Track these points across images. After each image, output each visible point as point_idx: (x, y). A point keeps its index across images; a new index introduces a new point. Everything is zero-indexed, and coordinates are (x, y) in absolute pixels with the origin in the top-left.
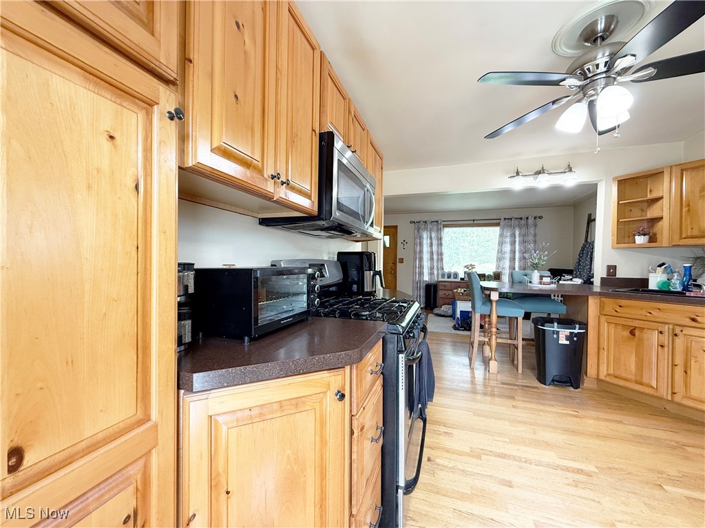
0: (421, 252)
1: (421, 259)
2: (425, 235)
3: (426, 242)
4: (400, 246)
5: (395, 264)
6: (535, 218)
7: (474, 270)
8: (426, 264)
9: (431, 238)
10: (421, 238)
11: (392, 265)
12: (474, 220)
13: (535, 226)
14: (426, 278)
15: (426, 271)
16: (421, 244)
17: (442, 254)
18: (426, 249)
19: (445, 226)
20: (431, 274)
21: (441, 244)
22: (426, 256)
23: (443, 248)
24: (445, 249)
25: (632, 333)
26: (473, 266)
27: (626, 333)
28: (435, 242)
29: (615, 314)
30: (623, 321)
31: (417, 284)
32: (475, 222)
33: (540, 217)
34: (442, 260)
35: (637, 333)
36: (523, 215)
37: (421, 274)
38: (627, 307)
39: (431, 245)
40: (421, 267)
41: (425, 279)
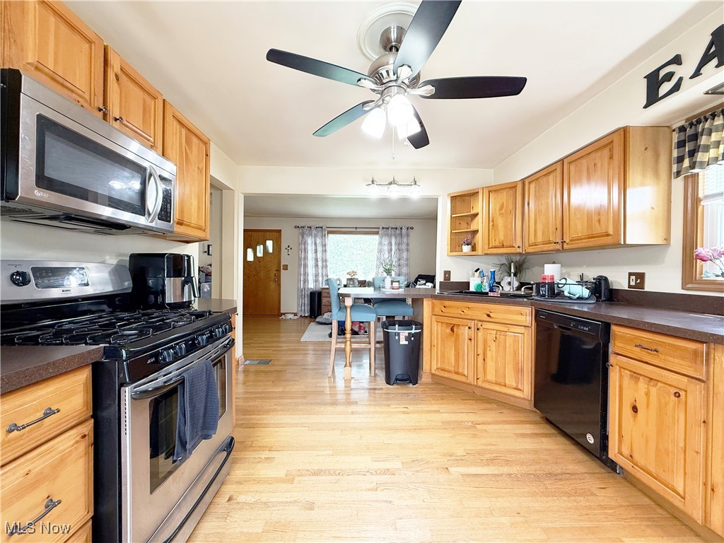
0: (305, 258)
1: (305, 266)
2: (310, 240)
3: (310, 248)
4: (284, 252)
5: (279, 270)
6: (408, 229)
7: (356, 277)
8: (311, 271)
9: (316, 244)
10: (305, 243)
11: (276, 272)
12: (356, 228)
13: (408, 235)
14: (311, 285)
15: (311, 278)
16: (305, 250)
17: (326, 261)
18: (311, 255)
19: (329, 232)
20: (316, 281)
21: (325, 251)
22: (311, 263)
23: (328, 253)
24: (329, 255)
25: (452, 330)
26: (355, 273)
27: (448, 331)
28: (320, 249)
29: (442, 314)
30: (446, 320)
31: (301, 292)
32: (358, 230)
33: (412, 228)
34: (326, 266)
35: (455, 329)
36: (398, 225)
37: (306, 281)
38: (449, 307)
39: (316, 251)
40: (306, 274)
41: (309, 287)
